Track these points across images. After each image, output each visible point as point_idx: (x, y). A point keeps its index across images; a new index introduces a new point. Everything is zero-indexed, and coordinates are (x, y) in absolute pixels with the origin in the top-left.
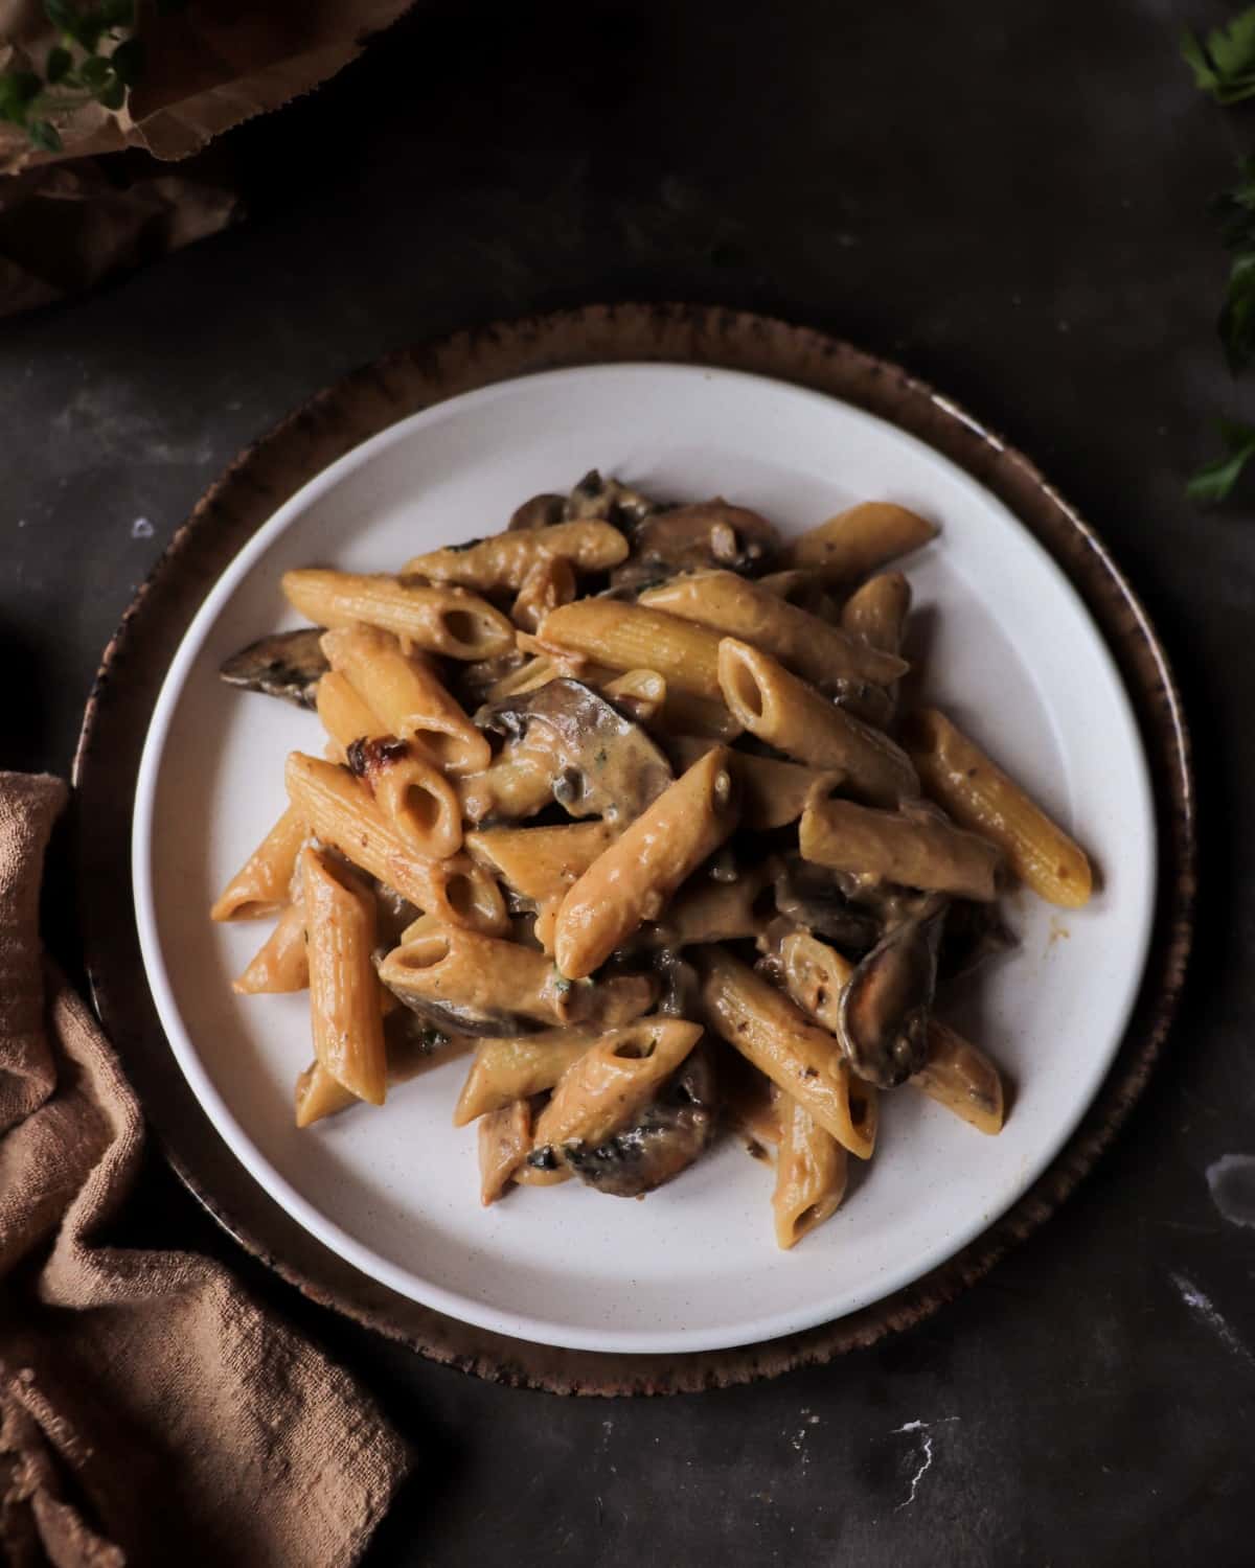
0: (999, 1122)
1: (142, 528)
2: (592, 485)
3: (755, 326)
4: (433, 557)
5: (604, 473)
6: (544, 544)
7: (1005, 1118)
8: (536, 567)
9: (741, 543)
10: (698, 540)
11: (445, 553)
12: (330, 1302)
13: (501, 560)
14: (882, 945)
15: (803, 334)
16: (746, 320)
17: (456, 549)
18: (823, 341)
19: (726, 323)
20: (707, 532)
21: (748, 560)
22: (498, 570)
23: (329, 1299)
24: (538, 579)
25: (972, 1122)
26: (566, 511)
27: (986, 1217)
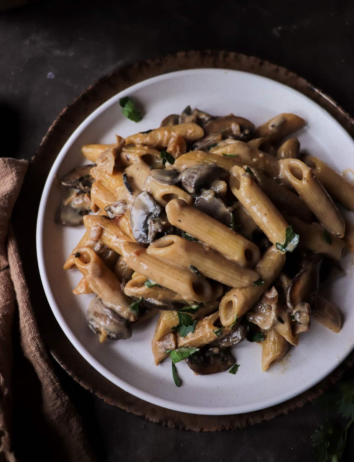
0: (339, 328)
1: (50, 75)
2: (188, 111)
3: (236, 56)
4: (135, 136)
5: (193, 108)
6: (174, 132)
7: (341, 327)
8: (172, 140)
9: (242, 129)
10: (227, 129)
11: (140, 135)
12: (115, 404)
13: (159, 137)
14: (302, 271)
15: (252, 58)
16: (232, 55)
17: (143, 133)
18: (259, 61)
19: (226, 56)
20: (230, 125)
21: (245, 135)
22: (158, 142)
23: (114, 403)
24: (173, 144)
25: (330, 328)
26: (180, 120)
27: (339, 361)
